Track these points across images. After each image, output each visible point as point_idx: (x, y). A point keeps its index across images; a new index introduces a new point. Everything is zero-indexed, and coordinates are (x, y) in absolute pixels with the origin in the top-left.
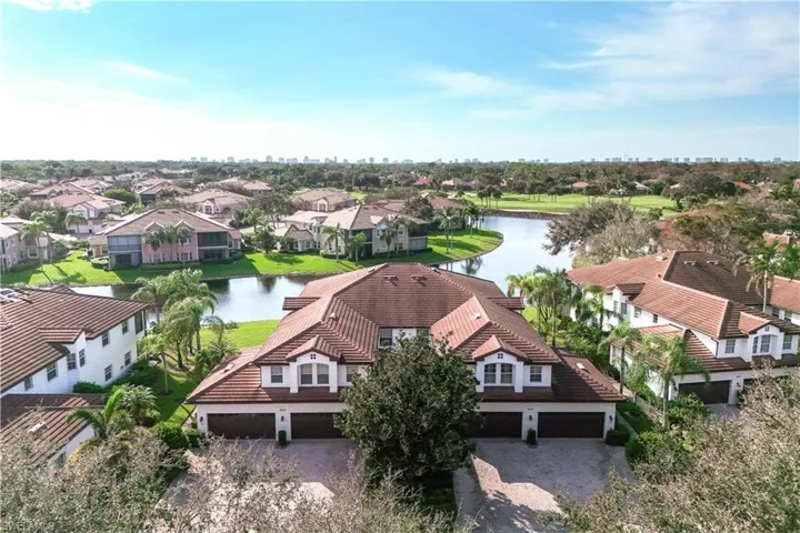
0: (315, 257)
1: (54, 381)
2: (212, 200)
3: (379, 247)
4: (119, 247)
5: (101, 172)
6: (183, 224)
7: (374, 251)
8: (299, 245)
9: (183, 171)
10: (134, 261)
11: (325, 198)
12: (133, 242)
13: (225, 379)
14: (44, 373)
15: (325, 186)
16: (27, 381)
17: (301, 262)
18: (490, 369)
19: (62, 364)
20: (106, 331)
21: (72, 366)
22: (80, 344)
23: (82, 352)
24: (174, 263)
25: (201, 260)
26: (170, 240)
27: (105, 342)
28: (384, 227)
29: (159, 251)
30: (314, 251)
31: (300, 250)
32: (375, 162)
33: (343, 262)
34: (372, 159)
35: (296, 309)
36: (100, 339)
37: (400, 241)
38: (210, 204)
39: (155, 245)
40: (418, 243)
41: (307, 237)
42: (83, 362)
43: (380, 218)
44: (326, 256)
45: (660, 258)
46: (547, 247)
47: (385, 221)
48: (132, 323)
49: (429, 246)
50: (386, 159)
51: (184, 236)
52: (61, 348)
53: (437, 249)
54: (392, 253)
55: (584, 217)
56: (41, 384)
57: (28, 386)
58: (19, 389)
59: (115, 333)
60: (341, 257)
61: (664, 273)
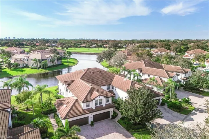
0: (28, 69)
3: (49, 64)
7: (48, 66)
8: (21, 65)
11: (16, 50)
30: (27, 67)
31: (21, 67)
33: (40, 69)
34: (9, 37)
40: (60, 63)
41: (23, 63)
43: (49, 56)
44: (32, 68)
46: (97, 61)
47: (51, 56)
49: (62, 63)
50: (14, 38)
53: (65, 64)
54: (54, 65)
55: (107, 53)
60: (39, 68)
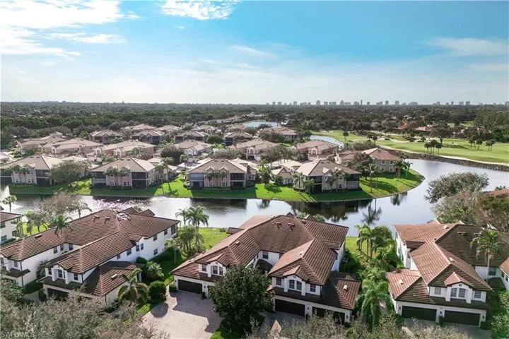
0: (289, 189)
1: (130, 256)
2: (254, 146)
3: (325, 186)
4: (194, 179)
5: (217, 116)
6: (223, 169)
7: (323, 188)
8: (284, 180)
9: (260, 115)
10: (201, 185)
11: (316, 147)
12: (200, 176)
13: (189, 265)
14: (126, 253)
15: (336, 129)
16: (118, 256)
17: (281, 191)
18: (292, 282)
19: (134, 249)
20: (156, 235)
21: (138, 250)
22: (142, 241)
23: (142, 245)
24: (218, 187)
25: (231, 187)
26: (217, 177)
27: (155, 239)
28: (329, 175)
29: (212, 181)
30: (290, 185)
31: (284, 184)
32: (390, 104)
35: (232, 234)
36: (152, 238)
37: (339, 184)
38: (253, 148)
39: (210, 178)
40: (353, 185)
42: (142, 248)
43: (327, 170)
44: (296, 190)
45: (445, 227)
47: (330, 172)
48: (169, 230)
49: (360, 186)
51: (224, 175)
52: (134, 243)
53: (365, 189)
54: (334, 190)
56: (124, 257)
57: (119, 257)
58: (115, 259)
59: (161, 236)
60: (302, 191)
61: (437, 238)
